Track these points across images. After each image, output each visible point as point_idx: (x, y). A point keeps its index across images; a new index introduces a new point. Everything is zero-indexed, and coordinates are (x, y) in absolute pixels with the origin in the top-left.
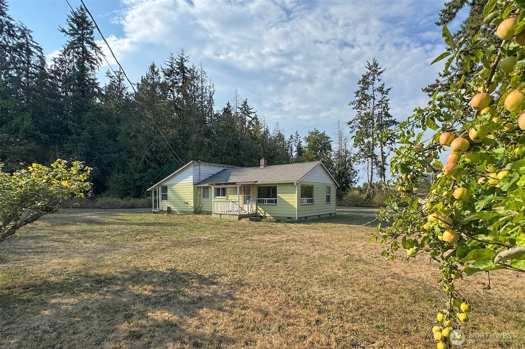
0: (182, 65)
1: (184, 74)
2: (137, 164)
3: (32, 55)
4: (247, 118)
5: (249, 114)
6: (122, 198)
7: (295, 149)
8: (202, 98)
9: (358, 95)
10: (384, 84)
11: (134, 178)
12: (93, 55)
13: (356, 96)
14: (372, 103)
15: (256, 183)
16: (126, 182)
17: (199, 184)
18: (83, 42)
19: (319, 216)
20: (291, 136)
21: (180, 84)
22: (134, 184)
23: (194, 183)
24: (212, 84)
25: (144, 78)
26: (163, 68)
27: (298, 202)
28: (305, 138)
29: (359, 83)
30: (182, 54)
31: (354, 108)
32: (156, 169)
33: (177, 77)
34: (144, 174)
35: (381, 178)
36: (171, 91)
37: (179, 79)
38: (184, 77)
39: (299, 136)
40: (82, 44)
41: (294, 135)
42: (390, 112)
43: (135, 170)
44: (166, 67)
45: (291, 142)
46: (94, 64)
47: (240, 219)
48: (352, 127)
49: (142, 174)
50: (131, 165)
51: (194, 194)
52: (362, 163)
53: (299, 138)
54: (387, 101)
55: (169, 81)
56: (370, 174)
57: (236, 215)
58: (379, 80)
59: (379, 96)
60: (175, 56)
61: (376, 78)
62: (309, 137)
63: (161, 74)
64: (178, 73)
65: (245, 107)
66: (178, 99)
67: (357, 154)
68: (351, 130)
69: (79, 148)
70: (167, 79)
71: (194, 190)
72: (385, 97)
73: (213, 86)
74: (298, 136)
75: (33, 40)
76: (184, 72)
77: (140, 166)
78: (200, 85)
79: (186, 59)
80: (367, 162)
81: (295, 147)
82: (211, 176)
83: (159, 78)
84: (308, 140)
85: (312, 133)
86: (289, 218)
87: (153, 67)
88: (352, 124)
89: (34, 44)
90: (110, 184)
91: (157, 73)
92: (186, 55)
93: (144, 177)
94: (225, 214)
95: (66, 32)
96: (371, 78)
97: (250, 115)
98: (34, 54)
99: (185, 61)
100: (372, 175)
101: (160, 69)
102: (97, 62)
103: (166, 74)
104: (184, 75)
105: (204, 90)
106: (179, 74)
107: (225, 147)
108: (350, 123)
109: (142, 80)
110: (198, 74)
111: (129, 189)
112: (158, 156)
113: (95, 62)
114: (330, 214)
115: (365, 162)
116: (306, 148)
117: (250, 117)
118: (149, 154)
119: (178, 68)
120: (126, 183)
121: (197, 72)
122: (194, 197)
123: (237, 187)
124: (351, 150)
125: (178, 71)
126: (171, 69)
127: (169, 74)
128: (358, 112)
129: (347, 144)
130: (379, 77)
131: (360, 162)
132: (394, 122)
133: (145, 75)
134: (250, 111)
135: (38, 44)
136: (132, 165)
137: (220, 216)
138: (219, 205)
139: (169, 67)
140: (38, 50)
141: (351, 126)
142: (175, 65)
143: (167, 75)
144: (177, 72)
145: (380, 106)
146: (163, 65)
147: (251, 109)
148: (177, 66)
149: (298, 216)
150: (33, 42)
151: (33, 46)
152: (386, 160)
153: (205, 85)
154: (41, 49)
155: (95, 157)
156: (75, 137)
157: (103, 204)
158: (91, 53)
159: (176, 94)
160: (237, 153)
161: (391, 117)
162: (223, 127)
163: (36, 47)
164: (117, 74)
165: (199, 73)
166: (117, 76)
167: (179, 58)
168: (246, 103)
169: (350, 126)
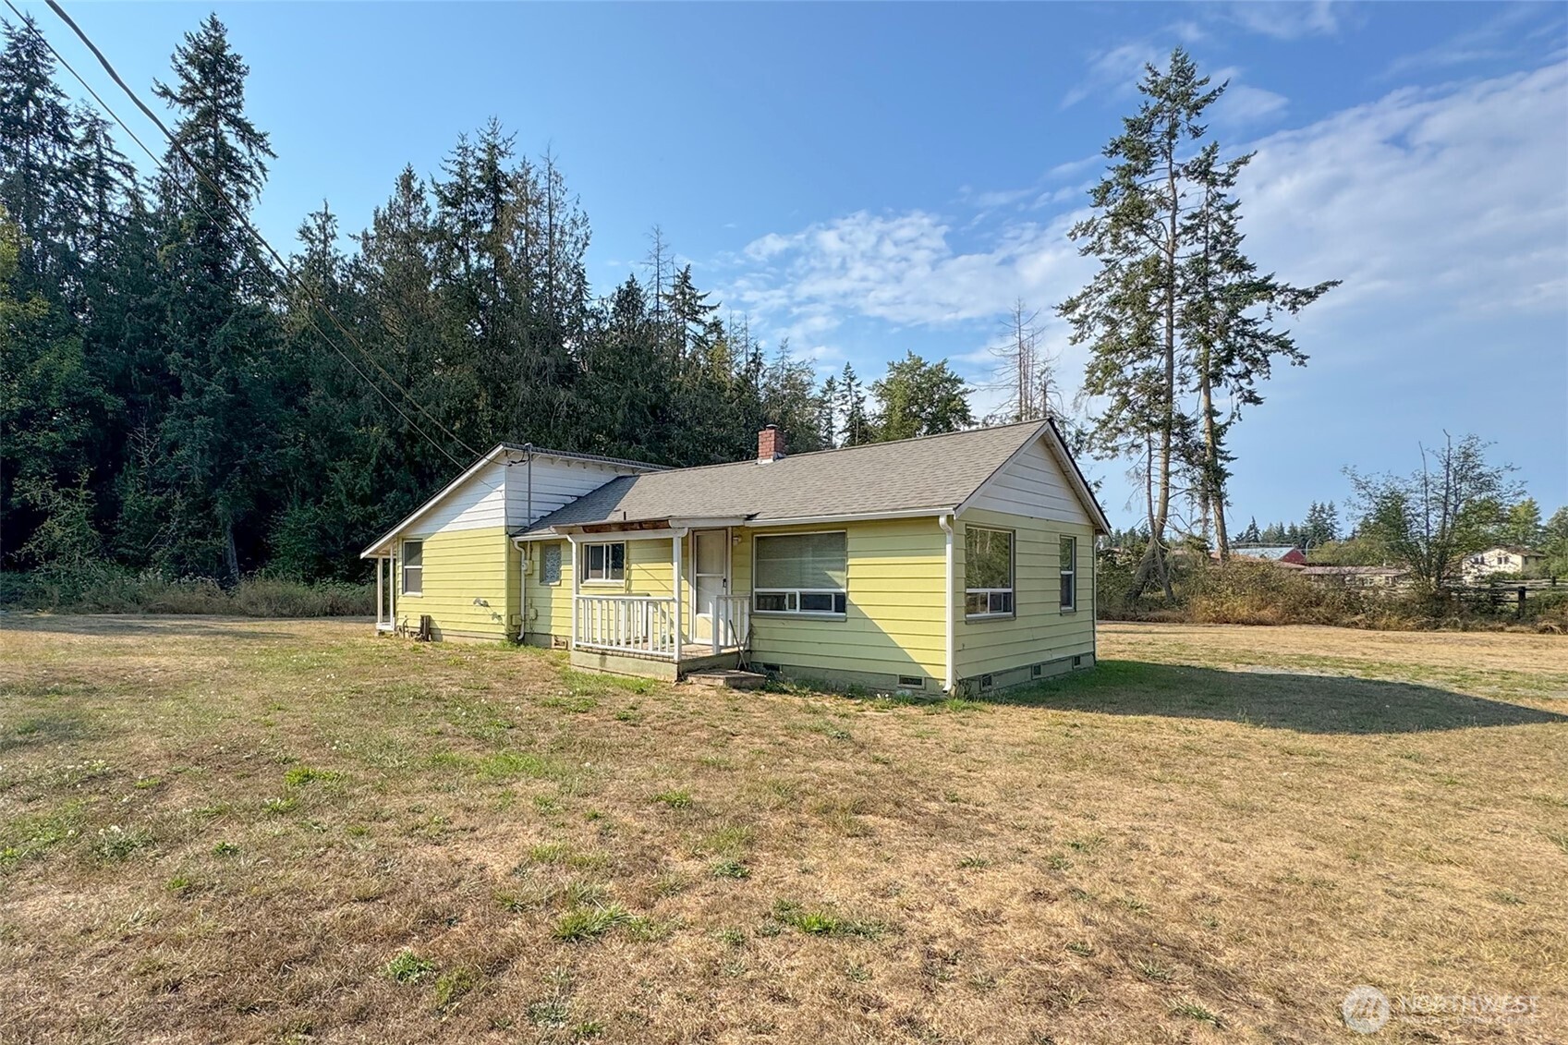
0: (492, 167)
1: (497, 197)
2: (356, 477)
3: (111, 189)
4: (690, 324)
5: (697, 312)
6: (310, 582)
7: (840, 422)
8: (550, 265)
9: (1104, 198)
10: (1216, 145)
11: (346, 520)
12: (244, 156)
13: (1100, 204)
14: (1168, 223)
15: (748, 524)
16: (325, 532)
17: (525, 530)
18: (216, 121)
19: (1037, 669)
20: (830, 383)
21: (487, 228)
22: (347, 539)
23: (508, 527)
24: (581, 215)
25: (381, 213)
26: (436, 181)
27: (955, 607)
28: (878, 384)
29: (1111, 152)
30: (494, 133)
31: (1088, 250)
32: (409, 491)
33: (479, 207)
34: (376, 508)
35: (1205, 507)
36: (461, 249)
37: (483, 213)
38: (498, 204)
39: (857, 381)
40: (215, 126)
41: (840, 378)
42: (1242, 250)
43: (350, 495)
44: (446, 179)
45: (829, 401)
46: (246, 182)
47: (681, 677)
48: (1081, 322)
49: (370, 509)
50: (337, 480)
51: (509, 571)
52: (1128, 452)
53: (854, 388)
54: (1229, 208)
55: (455, 220)
56: (1157, 492)
57: (667, 660)
58: (1196, 133)
59: (1193, 194)
60: (473, 141)
61: (1185, 126)
62: (890, 381)
63: (432, 200)
64: (480, 195)
65: (683, 293)
66: (481, 272)
67: (1104, 417)
68: (1077, 332)
69: (197, 431)
70: (449, 215)
71: (509, 552)
72: (1220, 196)
73: (585, 221)
74: (852, 379)
75: (114, 148)
76: (498, 190)
77: (364, 483)
78: (545, 219)
79: (502, 148)
80: (1145, 447)
81: (842, 415)
82: (570, 500)
83: (426, 211)
84: (884, 392)
85: (899, 369)
86: (905, 680)
87: (407, 180)
88: (1081, 310)
89: (117, 159)
90: (279, 538)
91: (418, 197)
92: (504, 134)
93: (374, 516)
94: (623, 654)
95: (173, 97)
96: (1161, 127)
97: (700, 316)
98: (116, 186)
99: (501, 153)
100: (1167, 499)
101: (429, 187)
102: (253, 176)
103: (446, 201)
104: (498, 200)
105: (557, 236)
106: (483, 196)
107: (620, 414)
108: (1070, 307)
109: (377, 222)
110: (539, 187)
111: (331, 555)
112: (417, 450)
113: (247, 176)
114: (1077, 659)
115: (1138, 446)
116: (880, 417)
117: (700, 322)
118: (391, 444)
119: (481, 179)
120: (324, 536)
121: (535, 182)
122: (509, 580)
123: (669, 542)
124: (1076, 406)
125: (481, 186)
126: (460, 181)
127: (455, 197)
128: (1108, 261)
129: (1050, 387)
130: (1196, 122)
131: (1115, 449)
132: (1264, 289)
133: (384, 207)
134: (699, 303)
135: (124, 157)
136: (342, 479)
137: (603, 662)
138: (597, 614)
139: (455, 179)
140: (124, 174)
141: (1077, 316)
142: (471, 170)
143: (450, 204)
144: (476, 190)
145: (1201, 233)
146: (436, 173)
147: (700, 298)
148: (479, 173)
149: (955, 672)
150: (113, 152)
151: (112, 163)
152: (1223, 439)
153: (559, 217)
154: (131, 170)
155: (241, 458)
156: (187, 398)
157: (254, 599)
158: (235, 150)
159: (474, 257)
160: (658, 435)
161: (1251, 268)
162: (615, 351)
163: (120, 167)
164: (319, 222)
165: (542, 183)
166: (318, 226)
167: (483, 146)
168: (686, 278)
169: (1070, 316)
